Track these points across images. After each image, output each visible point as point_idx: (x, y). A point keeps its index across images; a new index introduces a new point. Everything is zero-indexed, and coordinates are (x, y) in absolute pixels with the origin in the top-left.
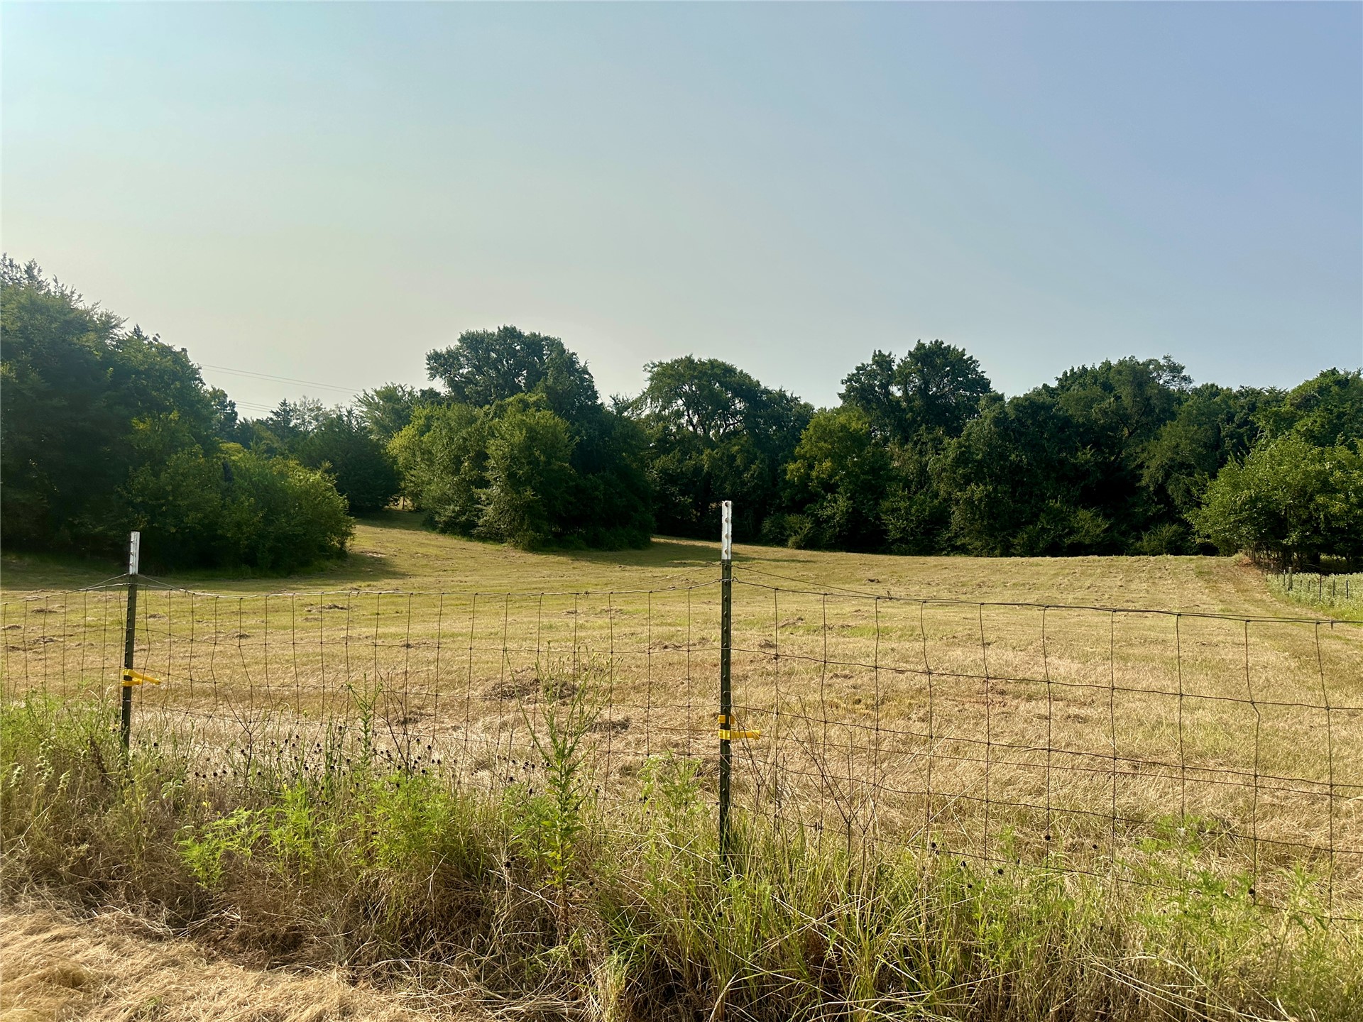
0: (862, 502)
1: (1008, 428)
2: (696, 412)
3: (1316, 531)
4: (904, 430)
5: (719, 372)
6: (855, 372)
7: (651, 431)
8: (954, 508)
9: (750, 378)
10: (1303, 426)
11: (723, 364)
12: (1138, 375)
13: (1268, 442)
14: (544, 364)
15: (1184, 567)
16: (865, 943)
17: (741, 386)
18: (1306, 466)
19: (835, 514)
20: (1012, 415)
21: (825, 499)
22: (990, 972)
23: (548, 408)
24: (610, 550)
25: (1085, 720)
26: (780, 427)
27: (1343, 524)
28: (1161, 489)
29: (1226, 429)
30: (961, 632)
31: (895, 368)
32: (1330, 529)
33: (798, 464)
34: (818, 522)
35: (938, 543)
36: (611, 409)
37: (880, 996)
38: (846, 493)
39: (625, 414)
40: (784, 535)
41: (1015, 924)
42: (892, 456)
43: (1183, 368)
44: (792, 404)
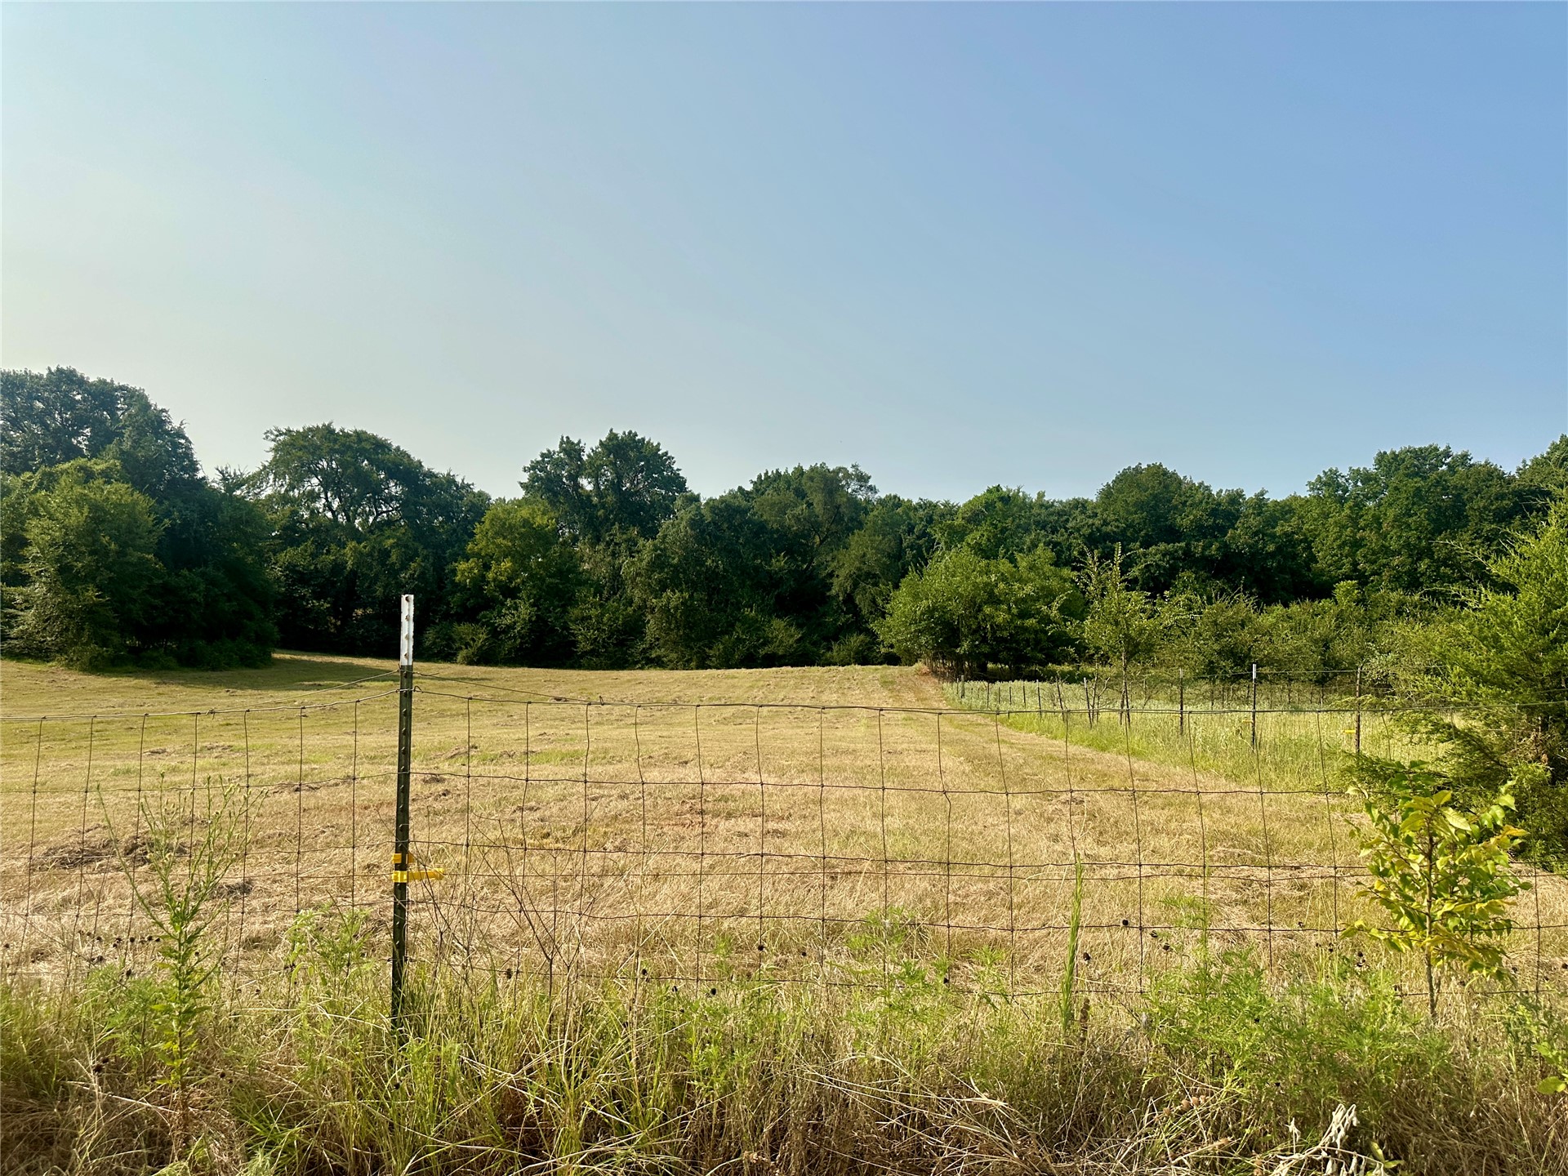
0: (547, 609)
1: (704, 531)
2: (337, 494)
3: (984, 640)
4: (596, 529)
5: (368, 447)
6: (540, 459)
7: (275, 516)
8: (649, 617)
9: (409, 456)
10: (972, 539)
11: (374, 438)
12: (829, 481)
13: (944, 554)
14: (119, 421)
15: (871, 677)
16: (569, 1092)
17: (397, 465)
18: (976, 578)
19: (515, 623)
20: (708, 518)
21: (503, 604)
22: (704, 1101)
23: (124, 480)
24: (214, 669)
25: (783, 834)
26: (448, 519)
27: (1006, 634)
28: (849, 599)
29: (908, 540)
30: (657, 751)
31: (585, 458)
32: (995, 639)
33: (471, 563)
34: (495, 633)
35: (631, 655)
36: (216, 486)
37: (587, 1147)
38: (529, 599)
39: (238, 492)
40: (452, 648)
41: (728, 1044)
42: (582, 557)
43: (869, 478)
44: (464, 492)
